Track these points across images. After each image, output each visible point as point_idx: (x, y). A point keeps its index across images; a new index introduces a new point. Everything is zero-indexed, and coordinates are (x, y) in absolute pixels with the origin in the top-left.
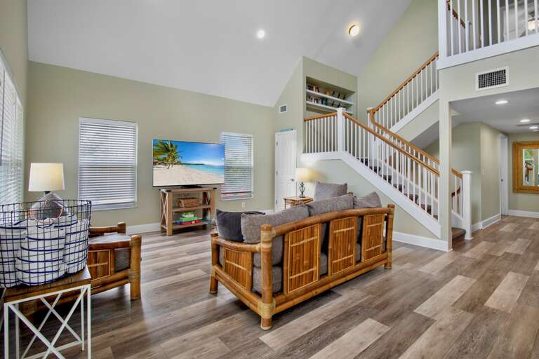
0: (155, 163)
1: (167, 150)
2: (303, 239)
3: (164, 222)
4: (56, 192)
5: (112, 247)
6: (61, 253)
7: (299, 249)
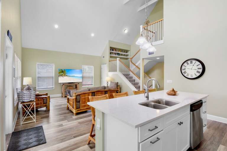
0: (59, 76)
1: (63, 72)
2: (86, 96)
3: (62, 94)
4: (30, 85)
5: (43, 98)
6: (30, 97)
7: (84, 98)
